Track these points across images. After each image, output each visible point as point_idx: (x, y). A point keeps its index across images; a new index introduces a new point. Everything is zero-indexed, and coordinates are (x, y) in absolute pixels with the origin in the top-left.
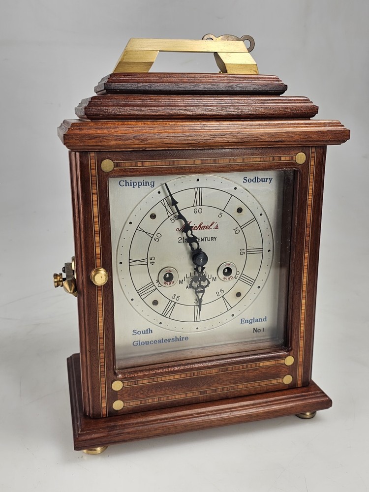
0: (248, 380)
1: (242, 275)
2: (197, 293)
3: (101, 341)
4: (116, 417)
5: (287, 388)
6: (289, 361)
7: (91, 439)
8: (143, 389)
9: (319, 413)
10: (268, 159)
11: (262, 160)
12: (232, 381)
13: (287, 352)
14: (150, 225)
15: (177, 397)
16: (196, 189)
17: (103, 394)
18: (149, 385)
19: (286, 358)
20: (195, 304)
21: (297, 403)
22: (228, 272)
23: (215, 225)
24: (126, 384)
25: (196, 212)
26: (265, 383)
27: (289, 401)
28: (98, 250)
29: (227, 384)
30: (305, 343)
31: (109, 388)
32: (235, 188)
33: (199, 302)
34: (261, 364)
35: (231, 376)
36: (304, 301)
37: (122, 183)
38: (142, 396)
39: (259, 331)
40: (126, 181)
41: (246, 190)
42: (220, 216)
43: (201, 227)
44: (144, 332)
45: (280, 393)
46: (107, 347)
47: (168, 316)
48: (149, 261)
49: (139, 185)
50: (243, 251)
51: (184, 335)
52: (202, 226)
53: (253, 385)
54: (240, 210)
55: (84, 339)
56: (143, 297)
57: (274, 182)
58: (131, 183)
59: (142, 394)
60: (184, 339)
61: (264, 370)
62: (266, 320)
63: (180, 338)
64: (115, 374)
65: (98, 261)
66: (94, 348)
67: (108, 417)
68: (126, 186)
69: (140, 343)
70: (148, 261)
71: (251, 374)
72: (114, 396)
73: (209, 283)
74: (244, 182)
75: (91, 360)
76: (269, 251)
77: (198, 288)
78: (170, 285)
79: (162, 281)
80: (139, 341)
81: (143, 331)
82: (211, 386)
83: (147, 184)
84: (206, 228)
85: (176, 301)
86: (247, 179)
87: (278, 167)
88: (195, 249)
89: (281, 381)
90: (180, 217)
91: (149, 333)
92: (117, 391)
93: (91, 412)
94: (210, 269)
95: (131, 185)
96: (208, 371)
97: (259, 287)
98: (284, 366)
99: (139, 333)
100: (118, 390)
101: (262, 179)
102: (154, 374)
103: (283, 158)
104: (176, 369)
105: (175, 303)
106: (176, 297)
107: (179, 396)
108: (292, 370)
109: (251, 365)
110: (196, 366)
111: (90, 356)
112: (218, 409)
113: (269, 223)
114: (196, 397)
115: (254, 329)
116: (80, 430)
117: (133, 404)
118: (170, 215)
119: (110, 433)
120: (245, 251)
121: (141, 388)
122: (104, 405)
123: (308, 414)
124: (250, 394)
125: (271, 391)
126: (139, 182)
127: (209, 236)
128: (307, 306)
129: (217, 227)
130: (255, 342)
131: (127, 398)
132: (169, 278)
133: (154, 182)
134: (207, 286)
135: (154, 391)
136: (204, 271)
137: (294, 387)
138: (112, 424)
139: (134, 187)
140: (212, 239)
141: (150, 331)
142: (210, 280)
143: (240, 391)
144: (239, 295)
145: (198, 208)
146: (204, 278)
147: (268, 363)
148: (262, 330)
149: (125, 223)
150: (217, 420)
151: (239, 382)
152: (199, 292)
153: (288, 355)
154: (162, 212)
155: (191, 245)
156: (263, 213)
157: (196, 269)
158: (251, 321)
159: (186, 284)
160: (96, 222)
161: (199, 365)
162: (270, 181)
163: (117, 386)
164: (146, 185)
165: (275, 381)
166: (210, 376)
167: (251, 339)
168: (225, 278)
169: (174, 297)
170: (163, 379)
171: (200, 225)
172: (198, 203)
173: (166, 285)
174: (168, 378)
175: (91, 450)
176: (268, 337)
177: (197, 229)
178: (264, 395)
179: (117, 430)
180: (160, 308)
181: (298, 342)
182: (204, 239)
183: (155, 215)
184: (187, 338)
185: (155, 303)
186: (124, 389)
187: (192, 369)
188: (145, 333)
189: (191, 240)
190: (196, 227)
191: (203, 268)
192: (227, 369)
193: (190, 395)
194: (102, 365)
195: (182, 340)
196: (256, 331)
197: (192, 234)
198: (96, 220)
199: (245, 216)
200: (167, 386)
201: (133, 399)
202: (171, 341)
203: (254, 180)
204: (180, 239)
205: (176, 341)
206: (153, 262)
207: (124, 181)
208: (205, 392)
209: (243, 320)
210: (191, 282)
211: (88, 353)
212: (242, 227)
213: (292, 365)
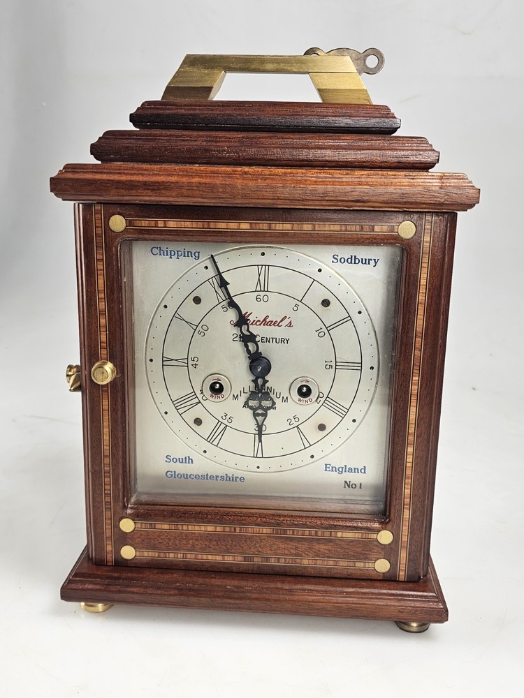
0: (318, 554)
1: (328, 399)
2: (255, 415)
3: (107, 461)
4: (124, 568)
5: (381, 578)
6: (385, 537)
8: (163, 537)
9: (435, 627)
10: (353, 228)
11: (343, 228)
12: (293, 551)
13: (383, 523)
14: (192, 313)
15: (210, 557)
16: (260, 267)
17: (109, 534)
18: (170, 532)
19: (379, 531)
20: (254, 432)
22: (305, 392)
23: (286, 322)
24: (139, 525)
25: (259, 300)
26: (346, 564)
28: (103, 337)
29: (285, 554)
31: (117, 527)
32: (320, 270)
33: (259, 429)
34: (339, 534)
35: (292, 543)
36: (410, 450)
37: (155, 251)
38: (160, 546)
39: (354, 486)
40: (161, 248)
41: (337, 273)
42: (295, 308)
43: (266, 322)
44: (181, 461)
45: (370, 583)
46: (113, 470)
48: (191, 362)
49: (178, 256)
50: (329, 364)
51: (239, 474)
52: (267, 320)
53: (326, 563)
55: (87, 455)
56: (180, 411)
57: (382, 265)
58: (167, 251)
59: (161, 543)
60: (238, 480)
61: (342, 543)
62: (365, 473)
63: (233, 478)
64: (125, 509)
65: (104, 352)
66: (97, 468)
67: (114, 565)
68: (160, 255)
69: (175, 475)
70: (189, 363)
71: (323, 546)
72: (124, 539)
73: (274, 403)
74: (333, 262)
75: (94, 484)
76: (372, 368)
77: (257, 409)
78: (219, 400)
79: (208, 392)
80: (175, 472)
81: (179, 459)
82: (261, 552)
83: (189, 254)
84: (274, 325)
85: (228, 424)
86: (339, 258)
87: (370, 241)
88: (252, 352)
89: (371, 565)
90: (232, 304)
91: (189, 463)
92: (127, 533)
93: (94, 555)
95: (167, 255)
97: (354, 421)
98: (376, 543)
99: (175, 460)
100: (128, 531)
101: (362, 259)
103: (377, 228)
105: (227, 426)
106: (228, 417)
107: (214, 558)
108: (389, 552)
109: (323, 532)
111: (93, 479)
113: (373, 326)
114: (237, 564)
115: (346, 482)
116: (72, 574)
117: (148, 555)
118: (221, 300)
119: (108, 586)
120: (333, 364)
121: (160, 535)
122: (109, 548)
123: (414, 625)
124: (320, 575)
125: (355, 577)
126: (178, 252)
127: (279, 336)
128: (417, 458)
129: (290, 325)
130: (345, 501)
131: (141, 545)
132: (217, 389)
133: (199, 253)
134: (271, 408)
135: (177, 542)
136: (267, 385)
137: (393, 579)
138: (116, 575)
139: (171, 258)
140: (282, 340)
141: (190, 460)
143: (305, 568)
144: (322, 427)
145: (262, 294)
146: (267, 396)
147: (350, 535)
148: (358, 486)
149: (159, 306)
151: (303, 554)
152: (259, 415)
153: (384, 529)
154: (211, 295)
155: (246, 346)
156: (363, 310)
157: (255, 381)
158: (341, 469)
159: (243, 399)
160: (101, 298)
162: (376, 263)
164: (188, 256)
165: (362, 564)
166: (259, 537)
167: (341, 497)
168: (300, 400)
169: (224, 418)
170: (185, 528)
171: (265, 320)
172: (262, 289)
173: (213, 399)
174: (197, 528)
175: (91, 606)
176: (368, 498)
177: (260, 325)
179: (118, 585)
180: (205, 429)
181: (400, 512)
182: (271, 340)
183: (200, 300)
184: (242, 479)
185: (198, 422)
186: (135, 532)
187: (233, 522)
188: (182, 462)
189: (247, 339)
190: (259, 321)
191: (266, 381)
193: (229, 559)
194: (107, 494)
195: (236, 480)
196: (349, 486)
197: (248, 330)
198: (102, 295)
199: (335, 313)
200: (196, 540)
201: (149, 549)
202: (219, 479)
203: (349, 260)
204: (235, 336)
205: (227, 480)
206: (196, 365)
207: (157, 248)
208: (252, 559)
209: (328, 466)
210: (248, 399)
211: (90, 473)
212: (329, 329)
213: (389, 544)
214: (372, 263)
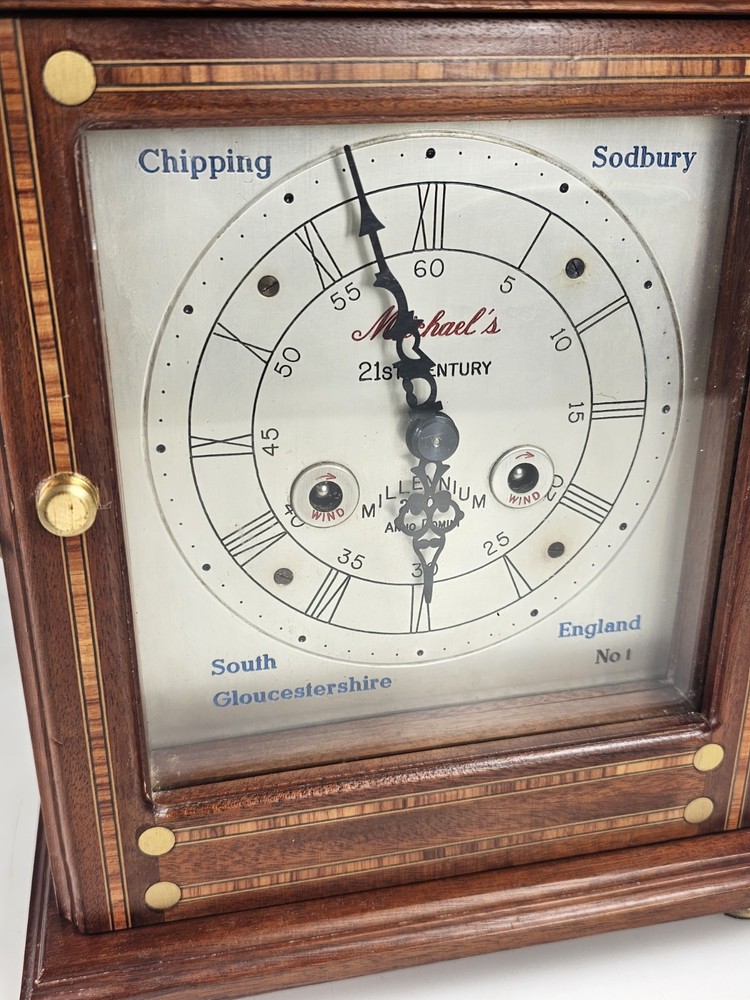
0: (579, 814)
1: (572, 488)
2: (418, 547)
3: (94, 712)
4: (158, 930)
5: (696, 832)
6: (710, 757)
8: (242, 850)
10: (698, 68)
11: (675, 69)
12: (527, 820)
13: (705, 730)
14: (258, 318)
15: (350, 867)
16: (424, 188)
17: (113, 867)
18: (260, 837)
19: (698, 748)
20: (413, 580)
21: (726, 886)
22: (525, 479)
23: (485, 321)
24: (185, 836)
25: (420, 272)
26: (631, 821)
27: (701, 880)
28: (56, 410)
29: (510, 829)
31: (131, 848)
32: (564, 188)
33: (426, 573)
34: (621, 769)
35: (525, 806)
37: (152, 160)
38: (238, 868)
39: (615, 657)
40: (165, 151)
41: (601, 193)
42: (506, 287)
44: (247, 666)
45: (674, 850)
46: (113, 730)
47: (325, 616)
48: (260, 443)
49: (214, 170)
50: (577, 410)
51: (378, 671)
52: (441, 322)
53: (591, 828)
54: (575, 268)
56: (241, 559)
57: (701, 168)
58: (184, 160)
59: (239, 862)
60: (377, 685)
61: (626, 786)
62: (638, 628)
63: (366, 683)
64: (149, 806)
65: (61, 450)
66: (72, 733)
67: (133, 928)
68: (166, 170)
69: (235, 698)
70: (255, 444)
71: (588, 799)
72: (149, 870)
73: (460, 515)
74: (594, 164)
75: (63, 771)
76: (666, 409)
77: (424, 530)
78: (332, 522)
79: (305, 507)
80: (235, 693)
81: (244, 663)
82: (458, 835)
83: (241, 164)
84: (456, 332)
85: (352, 572)
86: (607, 155)
87: (732, 101)
88: (420, 402)
89: (677, 814)
91: (266, 667)
92: (156, 858)
94: (465, 469)
95: (185, 170)
96: (451, 793)
97: (623, 526)
98: (691, 772)
99: (233, 667)
100: (158, 853)
101: (659, 154)
102: (277, 805)
104: (348, 788)
105: (349, 576)
106: (352, 557)
107: (359, 865)
108: (714, 783)
109: (589, 773)
110: (413, 778)
111: (61, 758)
112: (480, 903)
113: (673, 314)
114: (411, 868)
115: (600, 652)
116: (40, 972)
117: (209, 891)
118: (328, 281)
119: (133, 983)
120: (586, 410)
121: (235, 846)
122: (117, 896)
124: (578, 853)
125: (644, 842)
126: (213, 159)
127: (467, 359)
129: (493, 328)
130: (602, 691)
131: (192, 876)
132: (328, 500)
133: (268, 158)
134: (455, 523)
135: (277, 853)
136: (445, 477)
137: (717, 830)
138: (144, 953)
139: (195, 177)
140: (476, 368)
141: (267, 662)
142: (464, 506)
143: (549, 846)
144: (556, 550)
145: (429, 256)
146: (445, 501)
147: (641, 766)
148: (624, 655)
149: (170, 309)
150: (474, 941)
151: (547, 822)
152: (426, 544)
153: (706, 742)
154: (298, 269)
156: (656, 281)
157: (419, 471)
158: (591, 629)
159: (384, 516)
160: (41, 304)
161: (423, 776)
162: (688, 163)
163: (156, 841)
164: (241, 170)
165: (660, 816)
166: (457, 807)
167: (588, 683)
168: (513, 499)
169: (344, 559)
170: (305, 818)
171: (435, 321)
172: (430, 240)
173: (319, 522)
174: (320, 816)
178: (625, 856)
179: (156, 975)
180: (300, 592)
182: (450, 368)
183: (276, 284)
184: (386, 682)
185: (284, 576)
186: (177, 851)
187: (399, 789)
188: (251, 669)
189: (412, 369)
191: (444, 468)
192: (511, 787)
193: (392, 862)
194: (101, 785)
195: (373, 686)
196: (605, 659)
198: (41, 296)
199: (596, 287)
200: (319, 839)
201: (210, 879)
202: (335, 690)
203: (631, 159)
204: (366, 367)
205: (352, 689)
206: (273, 447)
207: (157, 153)
208: (441, 852)
209: (566, 626)
210: (403, 511)
211: (52, 748)
212: (579, 329)
213: (715, 770)
214: (681, 161)
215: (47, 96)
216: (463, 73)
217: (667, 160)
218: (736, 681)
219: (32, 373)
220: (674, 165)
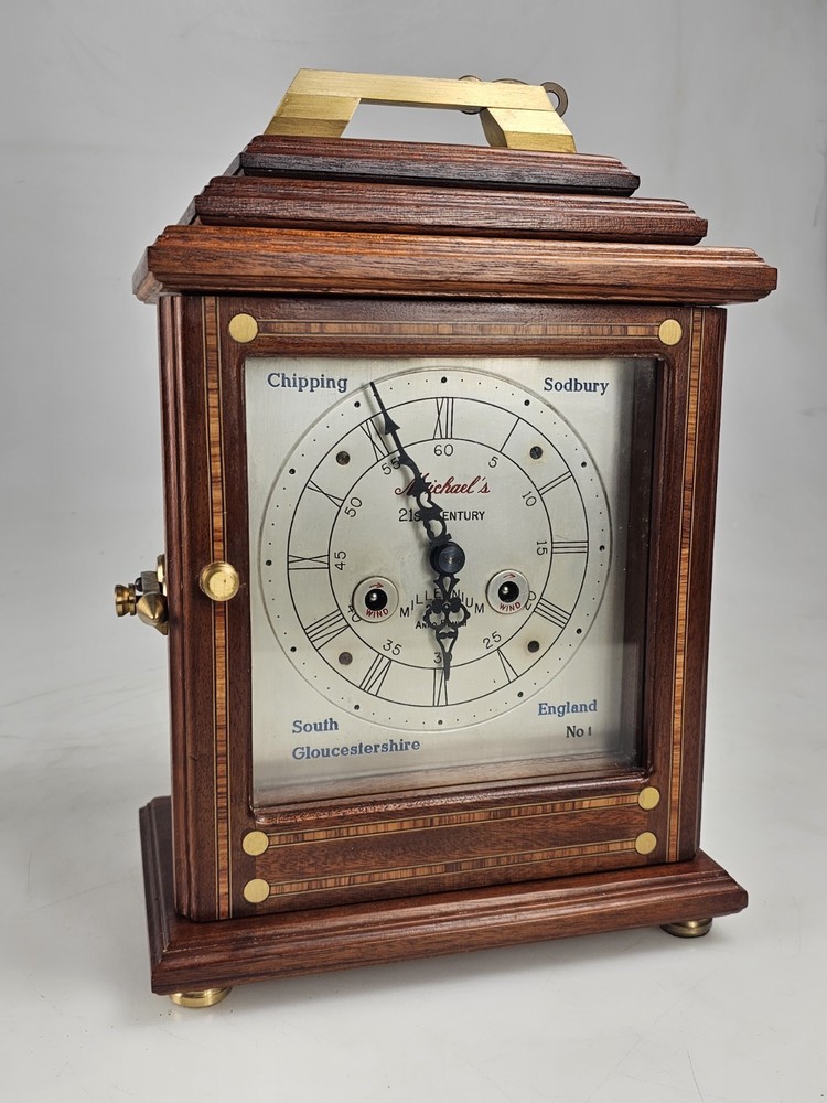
0: (557, 841)
1: (542, 601)
2: (439, 637)
3: (221, 734)
4: (251, 920)
5: (645, 862)
6: (649, 798)
7: (192, 967)
8: (315, 854)
9: (720, 922)
10: (600, 332)
11: (586, 331)
12: (520, 843)
13: (645, 777)
14: (336, 478)
15: (393, 875)
16: (440, 401)
17: (223, 864)
18: (328, 843)
19: (641, 790)
20: (435, 666)
21: (668, 896)
22: (510, 592)
23: (480, 485)
24: (276, 840)
25: (438, 452)
26: (596, 849)
27: (649, 892)
28: (218, 522)
29: (507, 850)
30: (685, 758)
31: (237, 848)
32: (527, 403)
33: (445, 662)
34: (586, 804)
35: (518, 830)
36: (680, 659)
37: (276, 380)
38: (312, 870)
39: (580, 732)
40: (284, 375)
41: (550, 406)
42: (493, 463)
43: (449, 487)
44: (318, 727)
45: (629, 874)
46: (233, 750)
47: (373, 691)
48: (333, 561)
49: (312, 387)
50: (542, 546)
51: (410, 736)
52: (452, 484)
53: (567, 854)
54: (536, 452)
55: (180, 731)
56: (317, 644)
57: (612, 391)
58: (294, 379)
59: (312, 865)
60: (410, 747)
61: (590, 818)
62: (595, 710)
63: (401, 744)
64: (250, 814)
65: (219, 547)
66: (205, 751)
67: (233, 918)
68: (284, 386)
69: (309, 753)
70: (329, 561)
71: (563, 827)
72: (247, 868)
73: (467, 615)
74: (545, 389)
75: (196, 780)
76: (602, 548)
77: (443, 625)
78: (380, 619)
79: (362, 608)
80: (308, 748)
81: (315, 724)
82: (471, 852)
83: (330, 383)
84: (461, 491)
85: (393, 657)
86: (553, 383)
87: (622, 350)
88: (436, 536)
89: (630, 845)
90: (404, 460)
91: (331, 729)
92: (254, 857)
93: (194, 906)
94: (469, 584)
95: (295, 386)
96: (464, 815)
97: (579, 631)
98: (637, 809)
100: (256, 853)
101: (585, 384)
102: (342, 817)
103: (631, 331)
104: (391, 807)
105: (391, 660)
106: (393, 646)
107: (398, 875)
108: (654, 821)
109: (563, 805)
110: (438, 802)
111: (195, 770)
112: (488, 905)
113: (602, 484)
114: (436, 879)
115: (569, 728)
116: (166, 945)
117: (292, 889)
118: (380, 456)
119: (235, 953)
120: (548, 546)
121: (311, 850)
122: (223, 889)
123: (693, 924)
124: (560, 874)
125: (607, 868)
126: (312, 380)
127: (469, 509)
128: (689, 670)
129: (485, 489)
130: (572, 758)
131: (279, 874)
132: (377, 602)
133: (345, 381)
134: (463, 623)
135: (340, 859)
136: (456, 588)
137: (660, 861)
138: (241, 933)
139: (300, 390)
140: (475, 515)
141: (332, 724)
142: (471, 610)
143: (538, 866)
144: (534, 646)
145: (443, 443)
146: (456, 605)
147: (601, 802)
148: (586, 731)
149: (280, 471)
151: (535, 845)
152: (445, 636)
153: (646, 785)
154: (362, 447)
155: (428, 526)
156: (589, 462)
157: (439, 582)
158: (561, 710)
159: (414, 616)
160: (215, 456)
161: (444, 801)
162: (604, 389)
163: (255, 844)
164: (328, 387)
165: (618, 846)
166: (469, 827)
167: (560, 753)
168: (503, 607)
169: (387, 647)
170: (361, 830)
171: (448, 484)
172: (444, 432)
173: (371, 618)
174: (372, 829)
175: (192, 996)
176: (600, 749)
177: (441, 492)
178: (594, 878)
179: (252, 947)
180: (357, 670)
181: (667, 756)
182: (458, 515)
183: (348, 457)
184: (416, 745)
185: (345, 658)
186: (270, 852)
187: (427, 810)
189: (428, 515)
190: (439, 486)
191: (455, 581)
192: (507, 813)
193: (422, 872)
194: (221, 793)
195: (406, 748)
196: (573, 734)
197: (429, 500)
198: (216, 450)
199: (549, 467)
200: (370, 849)
201: (291, 878)
202: (379, 749)
203: (568, 386)
204: (403, 512)
205: (392, 750)
206: (342, 564)
207: (278, 375)
208: (457, 866)
209: (543, 706)
210: (428, 613)
211: (190, 762)
212: (541, 492)
213: (654, 809)
214: (599, 388)
215: (231, 338)
216: (464, 331)
217: (590, 387)
218: (663, 736)
219: (206, 497)
220: (595, 390)
